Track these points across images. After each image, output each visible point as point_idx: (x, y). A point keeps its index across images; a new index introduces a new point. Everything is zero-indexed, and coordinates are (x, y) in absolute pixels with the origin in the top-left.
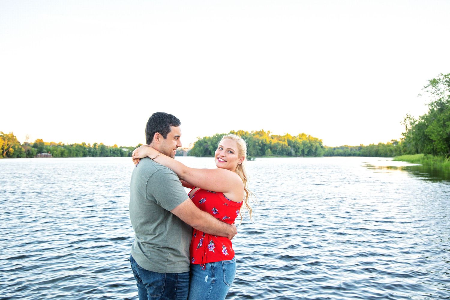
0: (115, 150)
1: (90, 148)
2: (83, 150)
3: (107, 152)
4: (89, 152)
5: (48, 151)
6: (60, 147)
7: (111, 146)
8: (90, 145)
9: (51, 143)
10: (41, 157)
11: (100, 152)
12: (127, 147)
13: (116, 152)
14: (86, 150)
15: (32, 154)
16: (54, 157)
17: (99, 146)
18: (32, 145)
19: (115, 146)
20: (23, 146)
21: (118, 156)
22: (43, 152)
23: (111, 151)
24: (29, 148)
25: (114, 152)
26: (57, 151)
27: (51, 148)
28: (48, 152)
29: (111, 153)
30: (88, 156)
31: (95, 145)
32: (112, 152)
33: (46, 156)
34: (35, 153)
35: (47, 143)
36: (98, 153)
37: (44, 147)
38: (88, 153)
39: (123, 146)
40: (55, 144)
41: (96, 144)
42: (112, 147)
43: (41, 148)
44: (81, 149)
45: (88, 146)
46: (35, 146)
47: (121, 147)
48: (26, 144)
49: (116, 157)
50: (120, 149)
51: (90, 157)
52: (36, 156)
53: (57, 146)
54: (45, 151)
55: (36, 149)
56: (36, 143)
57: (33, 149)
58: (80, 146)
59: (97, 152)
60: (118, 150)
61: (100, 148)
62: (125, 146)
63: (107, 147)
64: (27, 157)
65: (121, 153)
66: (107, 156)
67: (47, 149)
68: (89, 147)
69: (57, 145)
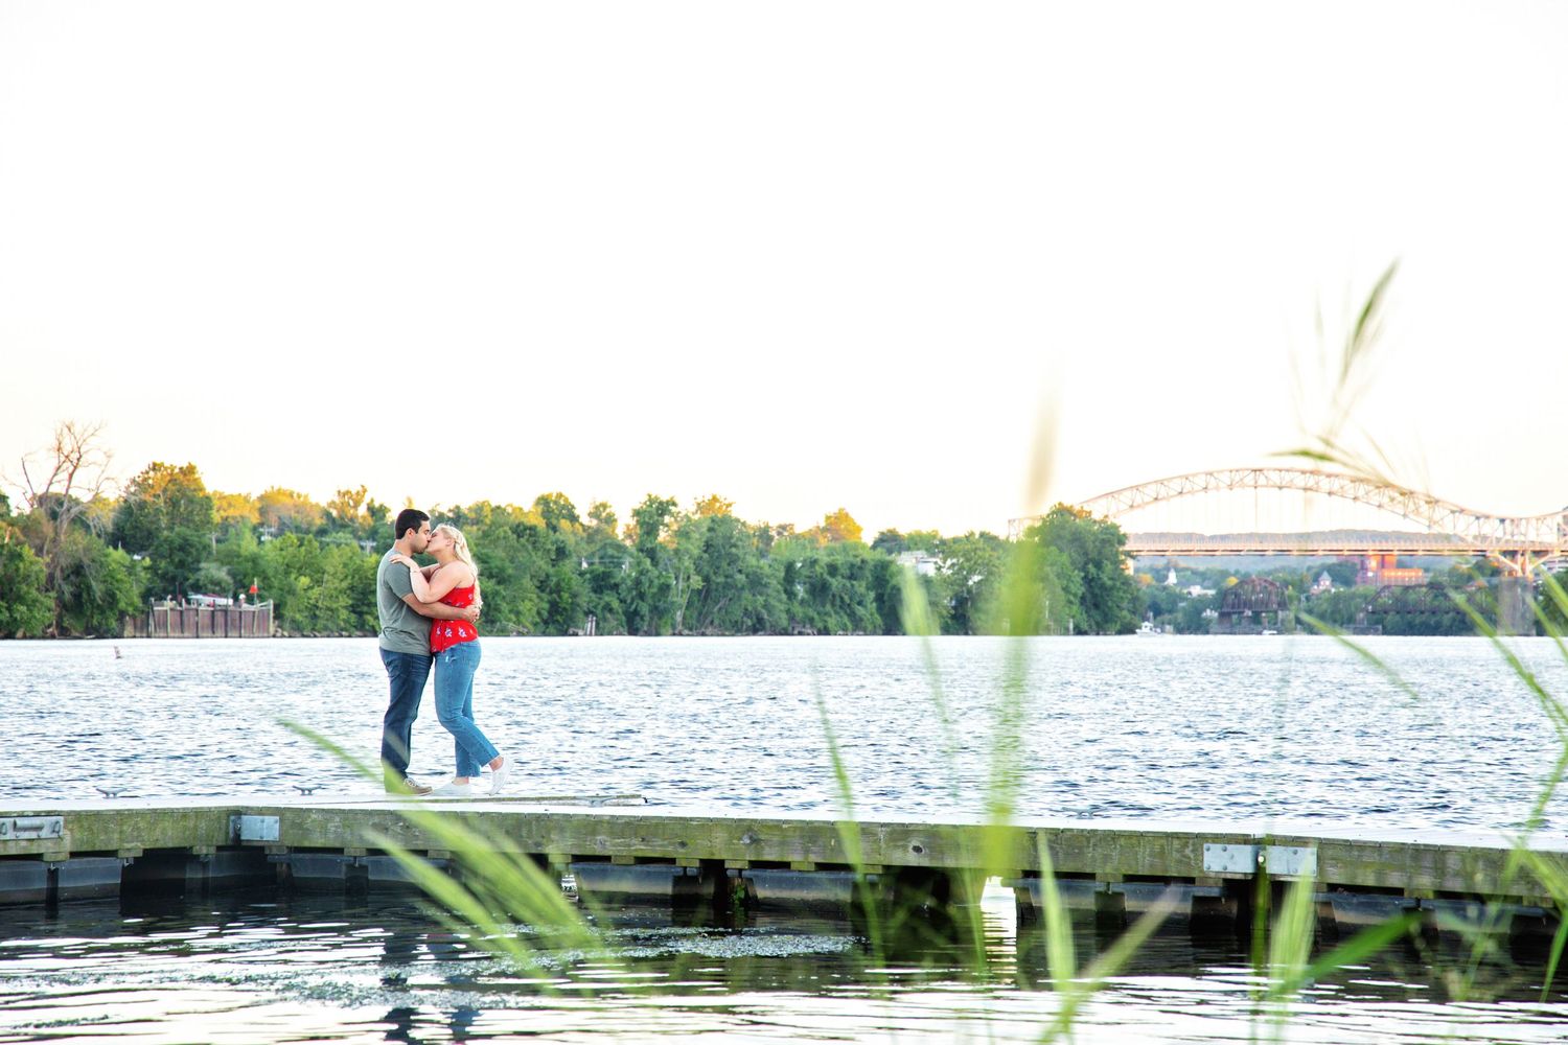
0: (833, 569)
1: (610, 552)
2: (542, 564)
3: (756, 582)
4: (602, 582)
5: (245, 578)
6: (342, 536)
7: (801, 527)
8: (610, 520)
9: (266, 505)
10: (185, 626)
11: (697, 582)
12: (947, 533)
13: (835, 583)
14: (568, 566)
15: (111, 598)
16: (298, 631)
17: (683, 534)
18: (107, 519)
19: (838, 525)
20: (26, 526)
21: (857, 627)
22: (198, 588)
23: (790, 571)
24: (75, 543)
25: (819, 590)
26: (318, 576)
27: (270, 549)
28: (240, 584)
29: (791, 595)
30: (590, 625)
31: (652, 515)
32: (800, 589)
33: (224, 624)
34: (130, 594)
35: (229, 501)
36: (679, 598)
37: (211, 538)
38: (586, 597)
39: (904, 531)
40: (300, 508)
41: (663, 508)
42: (811, 538)
43: (185, 546)
44: (522, 557)
45: (591, 535)
46: (131, 529)
47: (890, 541)
48: (53, 506)
49: (845, 631)
50: (880, 554)
51: (600, 631)
52: (145, 625)
53: (322, 532)
54: (222, 574)
55: (142, 560)
56: (142, 505)
57: (118, 555)
58: (522, 530)
59: (665, 588)
60: (854, 571)
61: (695, 548)
62: (926, 528)
63: (764, 534)
64: (64, 633)
65: (879, 599)
66: (758, 627)
67: (229, 558)
68: (599, 537)
69: (319, 522)
